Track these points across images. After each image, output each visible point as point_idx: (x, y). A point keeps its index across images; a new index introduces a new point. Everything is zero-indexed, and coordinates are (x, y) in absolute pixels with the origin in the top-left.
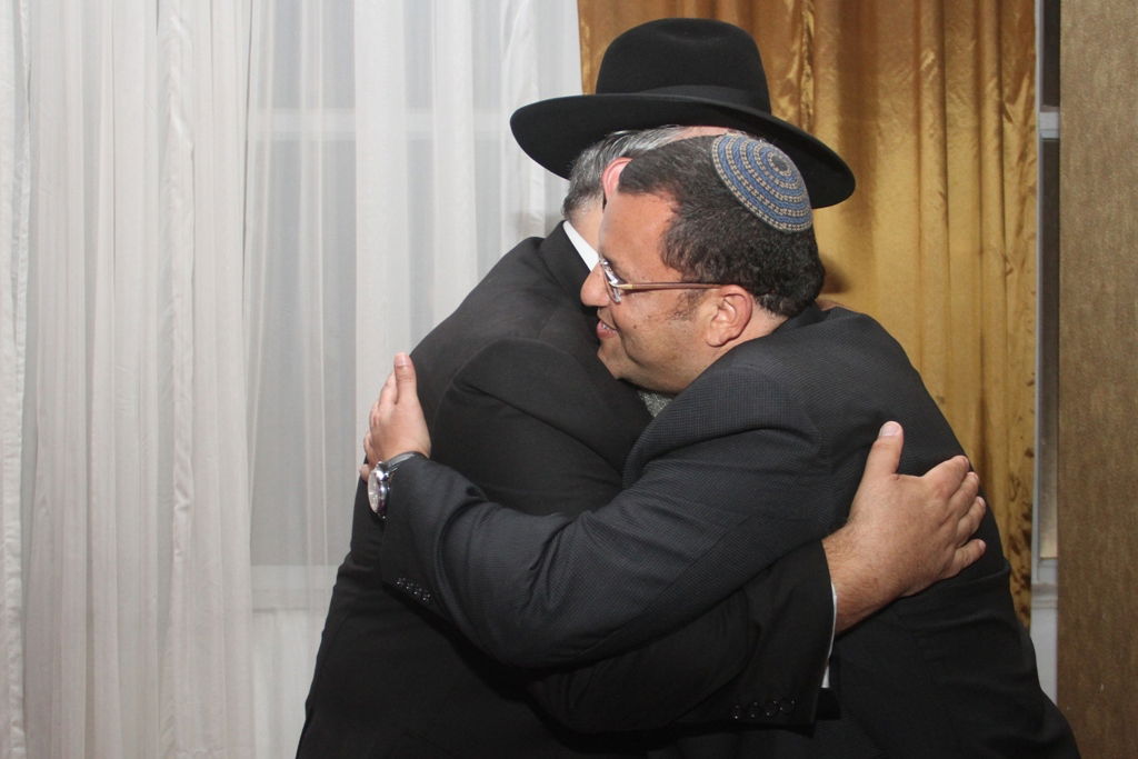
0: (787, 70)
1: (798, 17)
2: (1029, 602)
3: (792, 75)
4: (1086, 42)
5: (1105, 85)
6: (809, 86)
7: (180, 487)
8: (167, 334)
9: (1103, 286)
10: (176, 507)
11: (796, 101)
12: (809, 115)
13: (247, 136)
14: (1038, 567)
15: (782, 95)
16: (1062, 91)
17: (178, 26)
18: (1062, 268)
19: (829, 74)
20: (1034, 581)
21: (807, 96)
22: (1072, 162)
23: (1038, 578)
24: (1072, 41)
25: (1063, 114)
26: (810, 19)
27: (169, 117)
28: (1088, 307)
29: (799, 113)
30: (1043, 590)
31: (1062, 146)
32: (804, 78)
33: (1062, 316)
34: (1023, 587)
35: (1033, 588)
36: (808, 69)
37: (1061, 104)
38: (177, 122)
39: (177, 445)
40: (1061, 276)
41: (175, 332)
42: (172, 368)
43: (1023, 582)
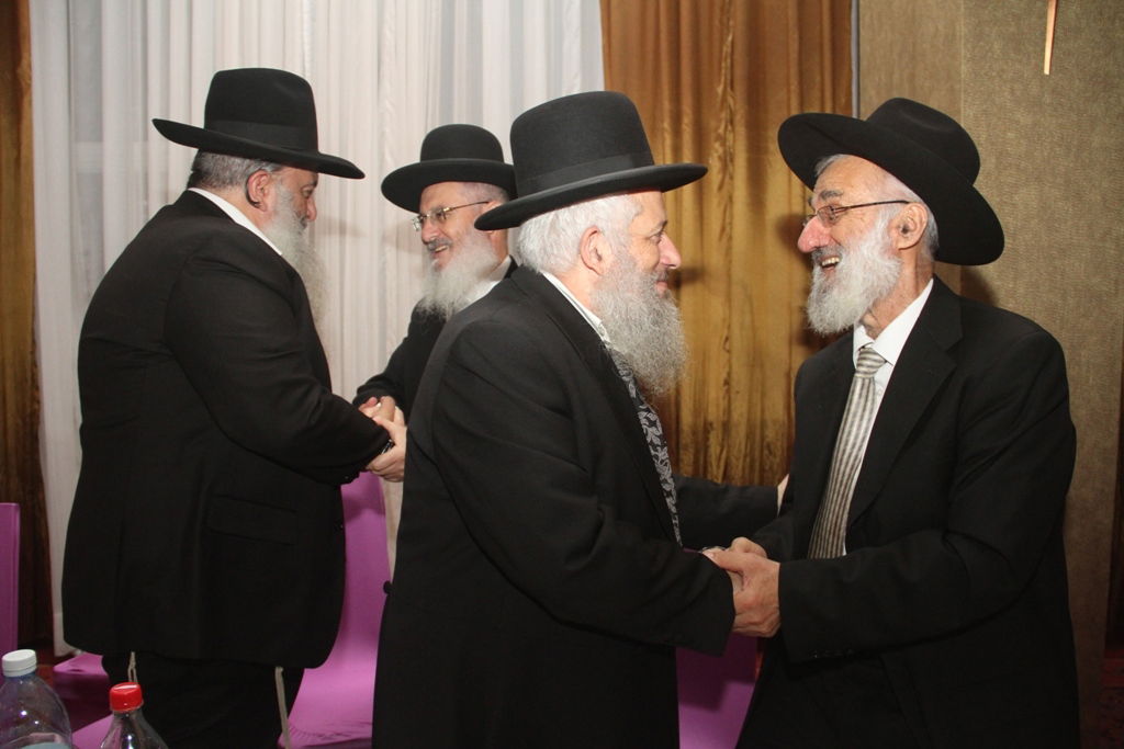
0: (718, 127)
1: (724, 100)
3: (721, 131)
6: (730, 137)
11: (723, 144)
15: (716, 140)
19: (741, 130)
21: (730, 143)
26: (731, 101)
29: (725, 152)
36: (730, 128)
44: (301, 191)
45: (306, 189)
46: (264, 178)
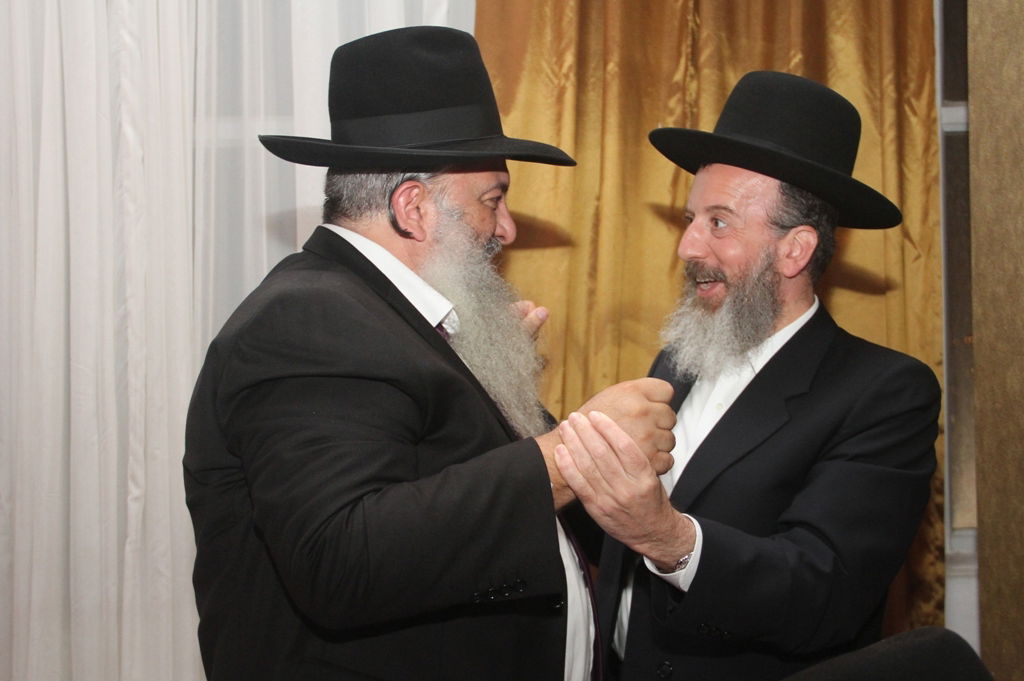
0: (674, 72)
2: (944, 572)
3: (678, 77)
4: (994, 38)
5: (1015, 78)
6: (693, 86)
7: (134, 478)
8: (121, 333)
9: (1017, 269)
10: (130, 498)
11: (682, 101)
12: (692, 113)
13: (194, 143)
14: (951, 537)
15: (669, 96)
16: (971, 85)
17: (127, 39)
18: (973, 253)
19: (710, 74)
20: (948, 551)
21: (691, 97)
22: (982, 153)
23: (951, 548)
24: (979, 38)
25: (971, 107)
27: (120, 125)
28: (1001, 290)
30: (959, 559)
31: (972, 138)
32: (688, 79)
33: (975, 299)
34: (937, 558)
35: (947, 558)
36: (691, 70)
37: (970, 97)
38: (128, 130)
39: (131, 438)
40: (973, 262)
41: (130, 330)
42: (126, 365)
43: (937, 553)
44: (480, 201)
45: (487, 197)
46: (416, 191)
